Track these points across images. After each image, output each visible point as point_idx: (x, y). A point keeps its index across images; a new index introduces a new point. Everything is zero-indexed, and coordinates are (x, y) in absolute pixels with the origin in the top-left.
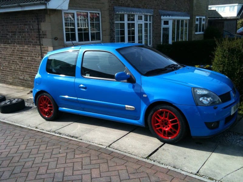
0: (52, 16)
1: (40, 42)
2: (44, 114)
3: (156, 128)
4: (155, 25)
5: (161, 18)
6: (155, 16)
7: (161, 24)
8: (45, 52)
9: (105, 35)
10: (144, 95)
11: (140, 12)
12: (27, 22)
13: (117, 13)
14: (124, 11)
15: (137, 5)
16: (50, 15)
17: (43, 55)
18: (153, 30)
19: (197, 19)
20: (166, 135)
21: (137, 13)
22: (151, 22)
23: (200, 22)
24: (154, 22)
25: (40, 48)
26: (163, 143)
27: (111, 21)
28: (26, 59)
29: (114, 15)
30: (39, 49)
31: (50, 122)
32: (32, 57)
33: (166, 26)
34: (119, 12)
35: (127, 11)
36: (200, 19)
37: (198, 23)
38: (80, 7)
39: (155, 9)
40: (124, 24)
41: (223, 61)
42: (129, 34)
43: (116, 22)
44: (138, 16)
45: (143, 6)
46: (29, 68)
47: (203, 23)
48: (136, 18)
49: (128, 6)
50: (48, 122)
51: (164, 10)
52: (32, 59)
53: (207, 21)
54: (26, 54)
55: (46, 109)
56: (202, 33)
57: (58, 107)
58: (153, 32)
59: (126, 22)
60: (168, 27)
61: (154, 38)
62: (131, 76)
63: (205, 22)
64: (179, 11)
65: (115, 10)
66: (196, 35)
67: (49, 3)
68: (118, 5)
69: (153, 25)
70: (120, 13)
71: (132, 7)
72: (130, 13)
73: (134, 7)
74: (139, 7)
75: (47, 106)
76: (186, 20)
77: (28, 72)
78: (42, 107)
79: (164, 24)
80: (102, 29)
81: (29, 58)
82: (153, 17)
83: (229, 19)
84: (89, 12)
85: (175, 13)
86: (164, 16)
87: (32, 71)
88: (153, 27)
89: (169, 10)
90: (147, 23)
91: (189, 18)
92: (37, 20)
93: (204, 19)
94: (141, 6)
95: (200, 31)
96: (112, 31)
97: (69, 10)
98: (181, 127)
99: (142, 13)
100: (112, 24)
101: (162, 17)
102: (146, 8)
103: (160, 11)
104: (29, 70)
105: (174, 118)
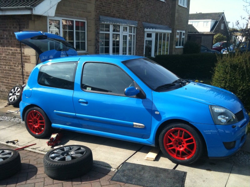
0: (36, 23)
1: (21, 50)
2: (33, 131)
3: (168, 148)
4: (138, 37)
5: (144, 30)
6: (139, 28)
7: (144, 36)
8: (26, 61)
9: (91, 46)
10: (156, 113)
11: (125, 23)
12: (7, 27)
13: (103, 22)
14: (110, 21)
15: (122, 16)
16: (34, 21)
17: (24, 64)
18: (136, 42)
19: (178, 33)
20: (180, 156)
21: (122, 24)
22: (135, 34)
23: (180, 37)
24: (138, 34)
25: (20, 56)
26: (175, 165)
27: (96, 31)
28: (3, 68)
29: (99, 25)
30: (20, 58)
31: (41, 140)
32: (11, 66)
33: (149, 39)
34: (104, 22)
35: (113, 21)
36: (181, 33)
37: (179, 37)
38: (66, 15)
39: (139, 21)
40: (109, 34)
41: (225, 77)
42: (114, 45)
43: (101, 32)
44: (124, 27)
45: (128, 17)
46: (6, 78)
47: (183, 37)
48: (121, 29)
49: (113, 17)
50: (38, 140)
51: (148, 22)
52: (11, 68)
53: (187, 35)
54: (3, 62)
55: (36, 125)
56: (181, 47)
57: (51, 123)
58: (136, 44)
59: (111, 32)
60: (151, 40)
61: (138, 51)
62: (140, 91)
63: (184, 36)
64: (161, 24)
65: (100, 19)
66: (176, 48)
67: (35, 9)
68: (104, 15)
69: (136, 37)
70: (106, 23)
71: (117, 18)
72: (116, 24)
73: (119, 18)
74: (124, 18)
75: (37, 122)
76: (168, 34)
77: (5, 82)
78: (31, 123)
79: (147, 37)
80: (87, 38)
81: (7, 67)
82: (137, 29)
83: (205, 34)
84: (75, 20)
85: (157, 26)
86: (147, 28)
87: (10, 82)
88: (136, 39)
89: (152, 23)
90: (132, 35)
91: (170, 32)
92: (19, 26)
93: (184, 33)
94: (126, 17)
95: (180, 45)
96: (97, 41)
97: (55, 17)
98: (197, 147)
99: (127, 25)
100: (97, 34)
101: (146, 30)
102: (131, 19)
103: (143, 23)
104: (6, 80)
105: (190, 137)
